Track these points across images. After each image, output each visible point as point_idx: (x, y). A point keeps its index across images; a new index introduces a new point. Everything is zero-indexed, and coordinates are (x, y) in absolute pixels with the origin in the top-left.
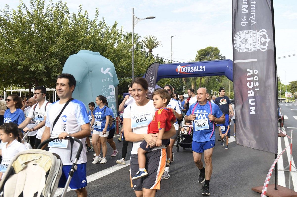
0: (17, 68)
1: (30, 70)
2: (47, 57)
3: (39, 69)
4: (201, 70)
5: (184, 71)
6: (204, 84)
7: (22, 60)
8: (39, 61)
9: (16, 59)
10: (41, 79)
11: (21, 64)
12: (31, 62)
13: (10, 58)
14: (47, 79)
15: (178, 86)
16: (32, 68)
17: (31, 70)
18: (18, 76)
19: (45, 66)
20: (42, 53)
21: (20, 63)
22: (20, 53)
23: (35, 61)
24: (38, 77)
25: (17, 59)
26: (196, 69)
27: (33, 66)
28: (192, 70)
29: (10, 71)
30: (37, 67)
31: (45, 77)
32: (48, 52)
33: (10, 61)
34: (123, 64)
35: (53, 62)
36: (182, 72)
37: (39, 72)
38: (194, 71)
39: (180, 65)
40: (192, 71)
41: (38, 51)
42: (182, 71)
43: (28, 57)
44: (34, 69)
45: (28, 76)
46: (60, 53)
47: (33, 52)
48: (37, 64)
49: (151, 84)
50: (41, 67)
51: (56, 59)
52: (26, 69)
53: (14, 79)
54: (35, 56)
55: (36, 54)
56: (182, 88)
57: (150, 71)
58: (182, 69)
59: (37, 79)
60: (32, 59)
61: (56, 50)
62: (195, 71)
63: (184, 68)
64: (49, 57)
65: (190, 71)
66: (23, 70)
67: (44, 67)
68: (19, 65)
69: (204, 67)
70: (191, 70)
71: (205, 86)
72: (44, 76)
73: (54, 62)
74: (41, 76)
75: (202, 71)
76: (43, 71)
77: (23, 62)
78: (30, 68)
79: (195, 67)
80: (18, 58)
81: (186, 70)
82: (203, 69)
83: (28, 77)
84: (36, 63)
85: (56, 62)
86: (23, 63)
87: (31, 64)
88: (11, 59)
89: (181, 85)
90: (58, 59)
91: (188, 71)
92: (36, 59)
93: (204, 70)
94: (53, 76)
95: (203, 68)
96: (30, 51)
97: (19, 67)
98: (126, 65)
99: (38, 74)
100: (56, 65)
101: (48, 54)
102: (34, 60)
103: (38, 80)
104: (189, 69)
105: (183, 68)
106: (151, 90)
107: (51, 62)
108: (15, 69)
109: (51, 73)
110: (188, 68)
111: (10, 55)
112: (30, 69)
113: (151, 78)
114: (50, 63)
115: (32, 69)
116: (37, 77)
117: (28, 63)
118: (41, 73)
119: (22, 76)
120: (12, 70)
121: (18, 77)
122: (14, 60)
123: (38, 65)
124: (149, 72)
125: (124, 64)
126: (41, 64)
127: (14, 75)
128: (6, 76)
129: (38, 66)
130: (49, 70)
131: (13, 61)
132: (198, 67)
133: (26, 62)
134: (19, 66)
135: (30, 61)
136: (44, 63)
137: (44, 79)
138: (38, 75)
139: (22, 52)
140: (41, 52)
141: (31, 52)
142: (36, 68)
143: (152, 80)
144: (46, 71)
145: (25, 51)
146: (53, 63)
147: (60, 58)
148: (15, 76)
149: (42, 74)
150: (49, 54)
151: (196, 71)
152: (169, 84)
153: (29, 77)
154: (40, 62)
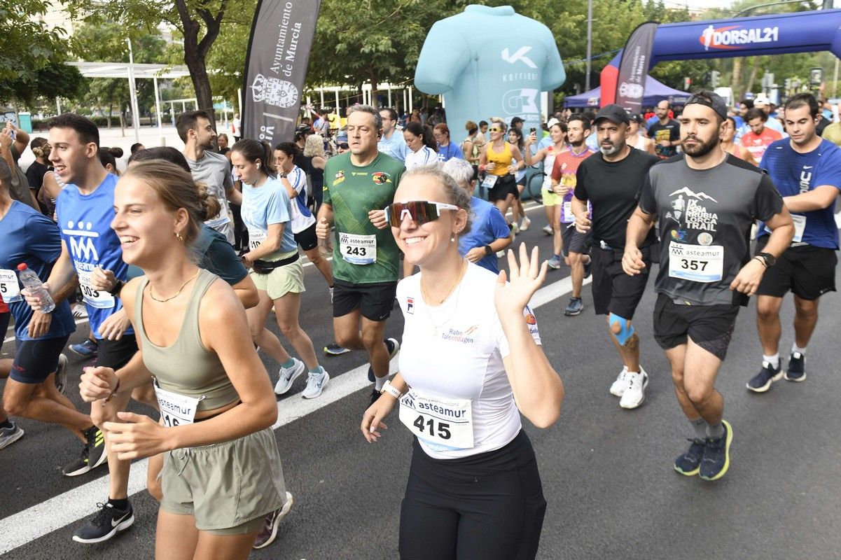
0: (335, 50)
1: (361, 51)
2: (394, 19)
3: (381, 48)
4: (767, 39)
5: (722, 43)
6: (767, 60)
7: (344, 29)
8: (379, 30)
9: (331, 26)
10: (384, 69)
11: (343, 38)
12: (362, 32)
13: (321, 25)
14: (398, 69)
15: (699, 72)
16: (366, 47)
17: (363, 51)
18: (337, 66)
19: (393, 41)
20: (385, 9)
21: (340, 38)
22: (340, 15)
23: (370, 31)
24: (378, 65)
25: (334, 27)
26: (752, 36)
27: (367, 43)
28: (743, 39)
29: (320, 54)
30: (377, 45)
31: (392, 65)
32: (397, 6)
33: (320, 33)
34: (567, 26)
35: (407, 30)
36: (716, 43)
37: (379, 54)
38: (749, 42)
39: (711, 27)
40: (743, 42)
41: (376, 7)
42: (718, 40)
43: (356, 21)
44: (370, 48)
45: (356, 65)
46: (422, 6)
47: (364, 8)
48: (376, 38)
49: (636, 75)
50: (385, 43)
51: (414, 22)
52: (354, 48)
53: (330, 72)
54: (371, 18)
55: (371, 12)
56: (710, 76)
57: (634, 44)
58: (718, 38)
59: (376, 71)
60: (365, 26)
61: (414, 2)
62: (752, 41)
63: (722, 33)
64: (399, 17)
65: (738, 42)
66: (347, 52)
67: (390, 42)
68: (339, 42)
69: (775, 31)
70: (741, 40)
71: (771, 65)
72: (390, 62)
73: (410, 29)
74: (386, 65)
75: (769, 40)
76: (389, 51)
77: (347, 35)
78: (362, 46)
79: (752, 31)
80: (335, 24)
81: (726, 39)
82: (772, 36)
83: (357, 67)
84: (372, 34)
85: (416, 28)
86: (346, 37)
87: (364, 37)
88: (322, 29)
89: (707, 70)
90: (418, 20)
91: (733, 43)
92: (372, 24)
93: (776, 39)
94: (409, 63)
95: (772, 33)
96: (358, 7)
97: (339, 47)
98: (575, 27)
99: (378, 58)
100: (415, 37)
101: (398, 9)
102: (369, 28)
103: (379, 73)
104: (735, 37)
105: (718, 34)
106: (635, 91)
107: (405, 29)
108: (329, 49)
109: (405, 55)
110: (733, 35)
111: (321, 19)
112: (362, 49)
113: (635, 62)
114: (402, 32)
115: (366, 49)
116: (375, 67)
117: (357, 35)
118: (384, 55)
119: (344, 65)
120: (325, 51)
121: (337, 69)
122: (329, 31)
123: (378, 39)
124: (632, 46)
125: (570, 25)
126: (384, 37)
127: (329, 63)
128: (312, 64)
129: (377, 41)
130: (400, 48)
131: (326, 34)
132: (758, 31)
133: (352, 35)
134: (339, 45)
135: (359, 29)
136: (390, 32)
137: (393, 70)
138: (377, 63)
139: (344, 10)
140: (382, 6)
141: (360, 10)
142: (374, 46)
143: (638, 67)
144: (395, 50)
145: (348, 8)
146: (410, 31)
147: (424, 19)
148: (331, 64)
149: (385, 59)
150: (400, 13)
151: (755, 41)
152: (678, 68)
153: (359, 66)
154: (381, 31)
